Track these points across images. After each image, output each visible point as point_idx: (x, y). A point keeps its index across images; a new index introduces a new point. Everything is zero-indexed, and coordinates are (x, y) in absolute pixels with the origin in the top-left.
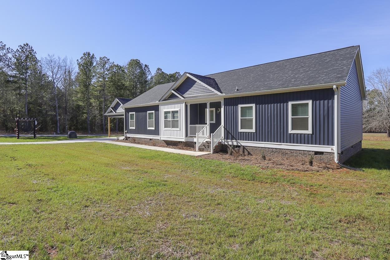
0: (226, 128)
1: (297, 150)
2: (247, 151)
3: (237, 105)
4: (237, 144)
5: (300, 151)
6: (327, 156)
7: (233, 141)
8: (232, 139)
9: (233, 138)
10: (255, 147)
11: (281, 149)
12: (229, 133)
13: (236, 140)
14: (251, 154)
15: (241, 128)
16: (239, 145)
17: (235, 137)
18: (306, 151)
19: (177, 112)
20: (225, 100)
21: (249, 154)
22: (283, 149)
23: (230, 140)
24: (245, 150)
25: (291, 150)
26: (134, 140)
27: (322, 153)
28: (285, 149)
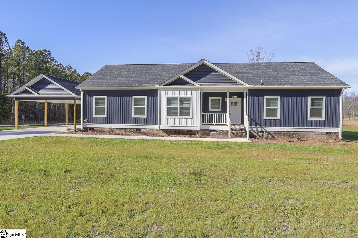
0: (250, 115)
1: (314, 132)
2: (271, 135)
3: (262, 96)
4: (262, 129)
5: (316, 133)
6: (334, 135)
7: (257, 127)
8: (256, 126)
9: (257, 124)
10: (279, 131)
11: (301, 132)
12: (254, 120)
13: (260, 126)
14: (274, 137)
15: (266, 116)
16: (263, 130)
17: (259, 123)
18: (320, 132)
19: (189, 99)
20: (250, 91)
21: (273, 137)
22: (303, 132)
23: (254, 127)
24: (269, 135)
25: (309, 132)
26: (113, 131)
27: (330, 133)
28: (304, 132)
